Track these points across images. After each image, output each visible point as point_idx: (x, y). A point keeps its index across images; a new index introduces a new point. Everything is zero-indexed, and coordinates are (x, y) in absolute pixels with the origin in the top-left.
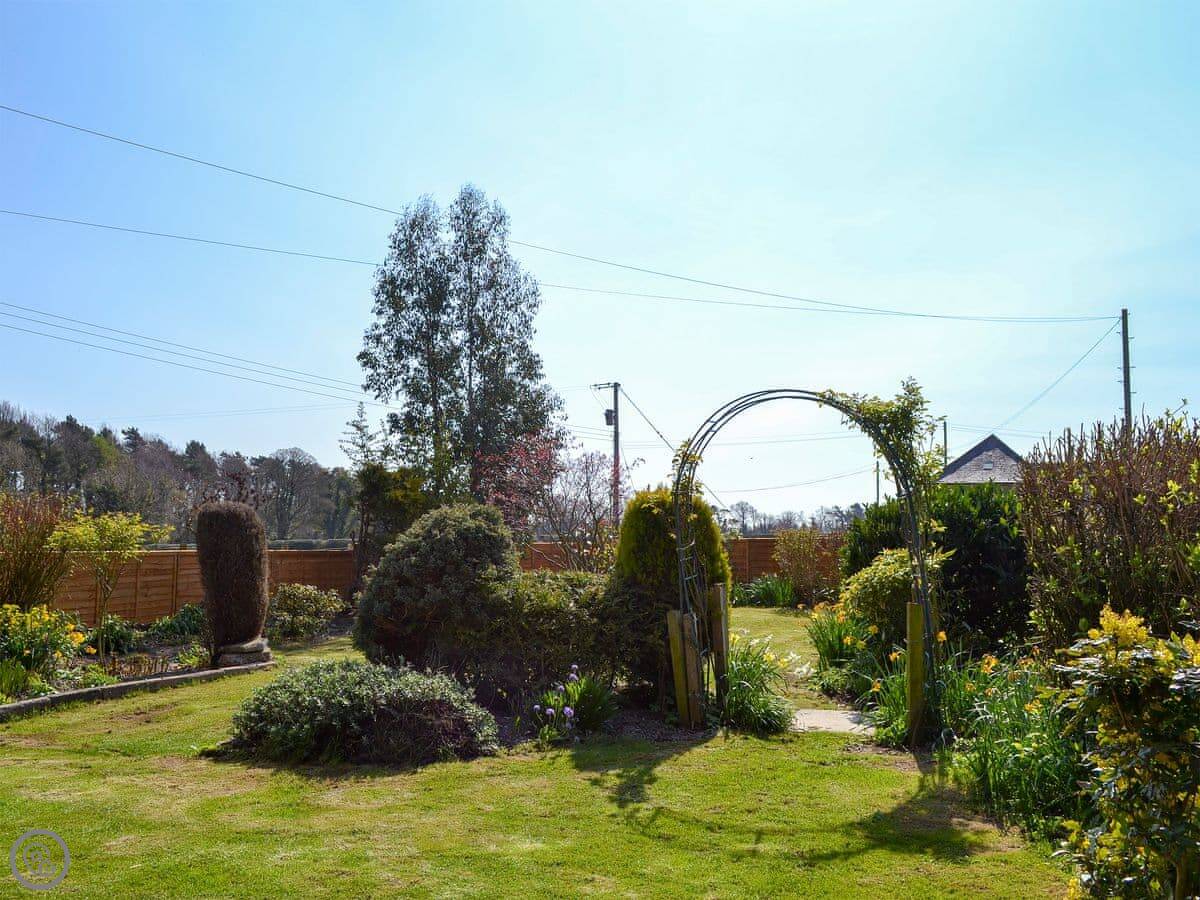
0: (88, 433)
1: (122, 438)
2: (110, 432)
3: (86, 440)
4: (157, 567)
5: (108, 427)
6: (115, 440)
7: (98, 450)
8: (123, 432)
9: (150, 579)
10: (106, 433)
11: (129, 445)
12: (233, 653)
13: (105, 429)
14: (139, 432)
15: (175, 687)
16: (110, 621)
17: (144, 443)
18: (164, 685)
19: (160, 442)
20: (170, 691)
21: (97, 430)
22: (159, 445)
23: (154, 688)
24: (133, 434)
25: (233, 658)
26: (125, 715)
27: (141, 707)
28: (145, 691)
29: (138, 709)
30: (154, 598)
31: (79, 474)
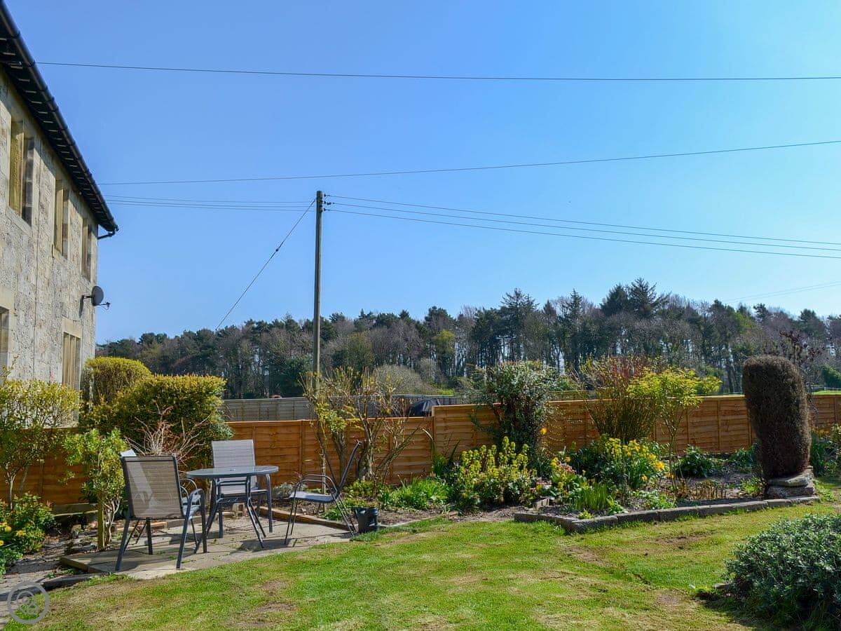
0: (730, 309)
1: (754, 312)
2: (745, 308)
3: (729, 315)
4: (734, 409)
5: (743, 305)
6: (749, 314)
7: (737, 321)
8: (754, 308)
9: (729, 418)
10: (742, 309)
11: (759, 317)
12: (779, 486)
13: (742, 307)
14: (765, 307)
15: (721, 514)
16: (693, 451)
17: (770, 314)
18: (712, 513)
19: (782, 312)
20: (716, 518)
21: (736, 308)
22: (782, 316)
23: (702, 514)
24: (761, 308)
25: (779, 490)
26: (668, 539)
27: (683, 531)
28: (695, 516)
29: (681, 533)
30: (733, 433)
31: (726, 339)
